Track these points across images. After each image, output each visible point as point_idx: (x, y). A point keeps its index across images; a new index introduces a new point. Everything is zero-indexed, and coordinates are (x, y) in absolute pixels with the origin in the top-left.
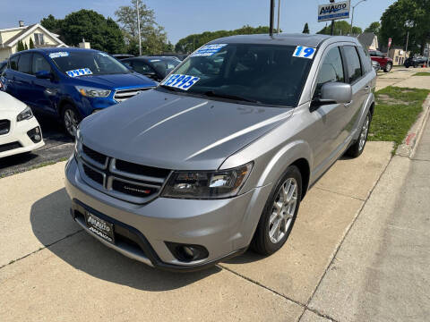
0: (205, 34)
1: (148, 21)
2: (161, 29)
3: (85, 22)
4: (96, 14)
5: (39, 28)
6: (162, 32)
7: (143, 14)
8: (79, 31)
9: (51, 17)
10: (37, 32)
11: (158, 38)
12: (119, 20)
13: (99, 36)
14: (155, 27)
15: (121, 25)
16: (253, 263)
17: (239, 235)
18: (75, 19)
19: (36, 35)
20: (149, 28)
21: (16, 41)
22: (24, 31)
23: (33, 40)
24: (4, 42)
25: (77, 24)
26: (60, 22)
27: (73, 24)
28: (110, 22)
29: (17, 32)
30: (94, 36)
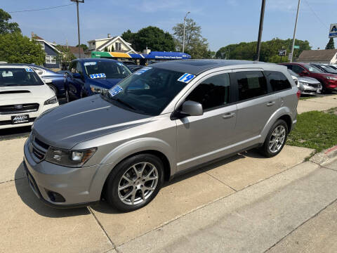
0: (241, 44)
1: (196, 34)
2: (205, 40)
3: (150, 35)
4: (158, 30)
5: (119, 39)
6: (205, 43)
7: (193, 29)
8: (145, 41)
9: (129, 32)
10: (118, 41)
11: (201, 47)
12: (175, 34)
13: (158, 45)
14: (201, 39)
15: (176, 37)
16: (112, 215)
17: (87, 193)
18: (144, 33)
19: (117, 43)
20: (195, 40)
21: (104, 47)
22: (110, 40)
23: (114, 47)
24: (97, 47)
25: (145, 36)
26: (134, 35)
27: (142, 36)
28: (167, 35)
29: (106, 41)
30: (154, 45)
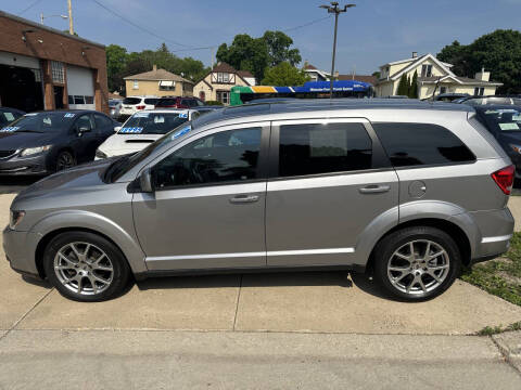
3: (496, 46)
5: (429, 59)
8: (483, 57)
9: (456, 44)
10: (427, 63)
19: (424, 67)
21: (401, 74)
22: (415, 62)
23: (419, 72)
24: (390, 75)
25: (484, 49)
26: (465, 48)
27: (478, 50)
29: (405, 65)
30: (502, 64)
